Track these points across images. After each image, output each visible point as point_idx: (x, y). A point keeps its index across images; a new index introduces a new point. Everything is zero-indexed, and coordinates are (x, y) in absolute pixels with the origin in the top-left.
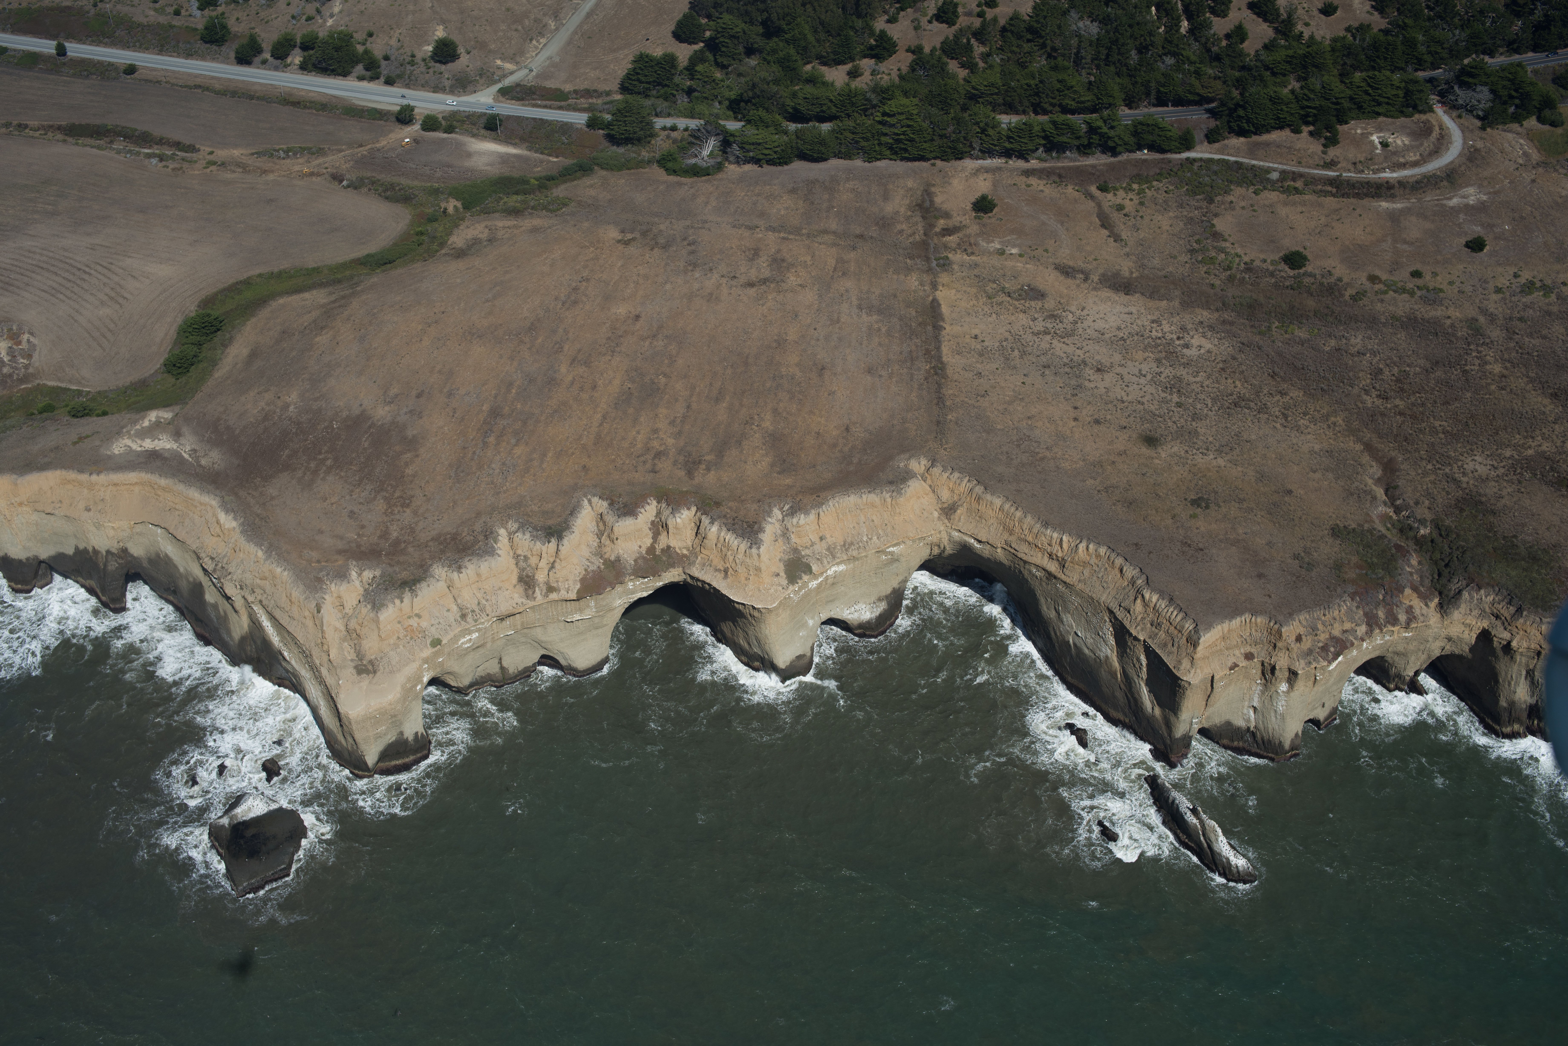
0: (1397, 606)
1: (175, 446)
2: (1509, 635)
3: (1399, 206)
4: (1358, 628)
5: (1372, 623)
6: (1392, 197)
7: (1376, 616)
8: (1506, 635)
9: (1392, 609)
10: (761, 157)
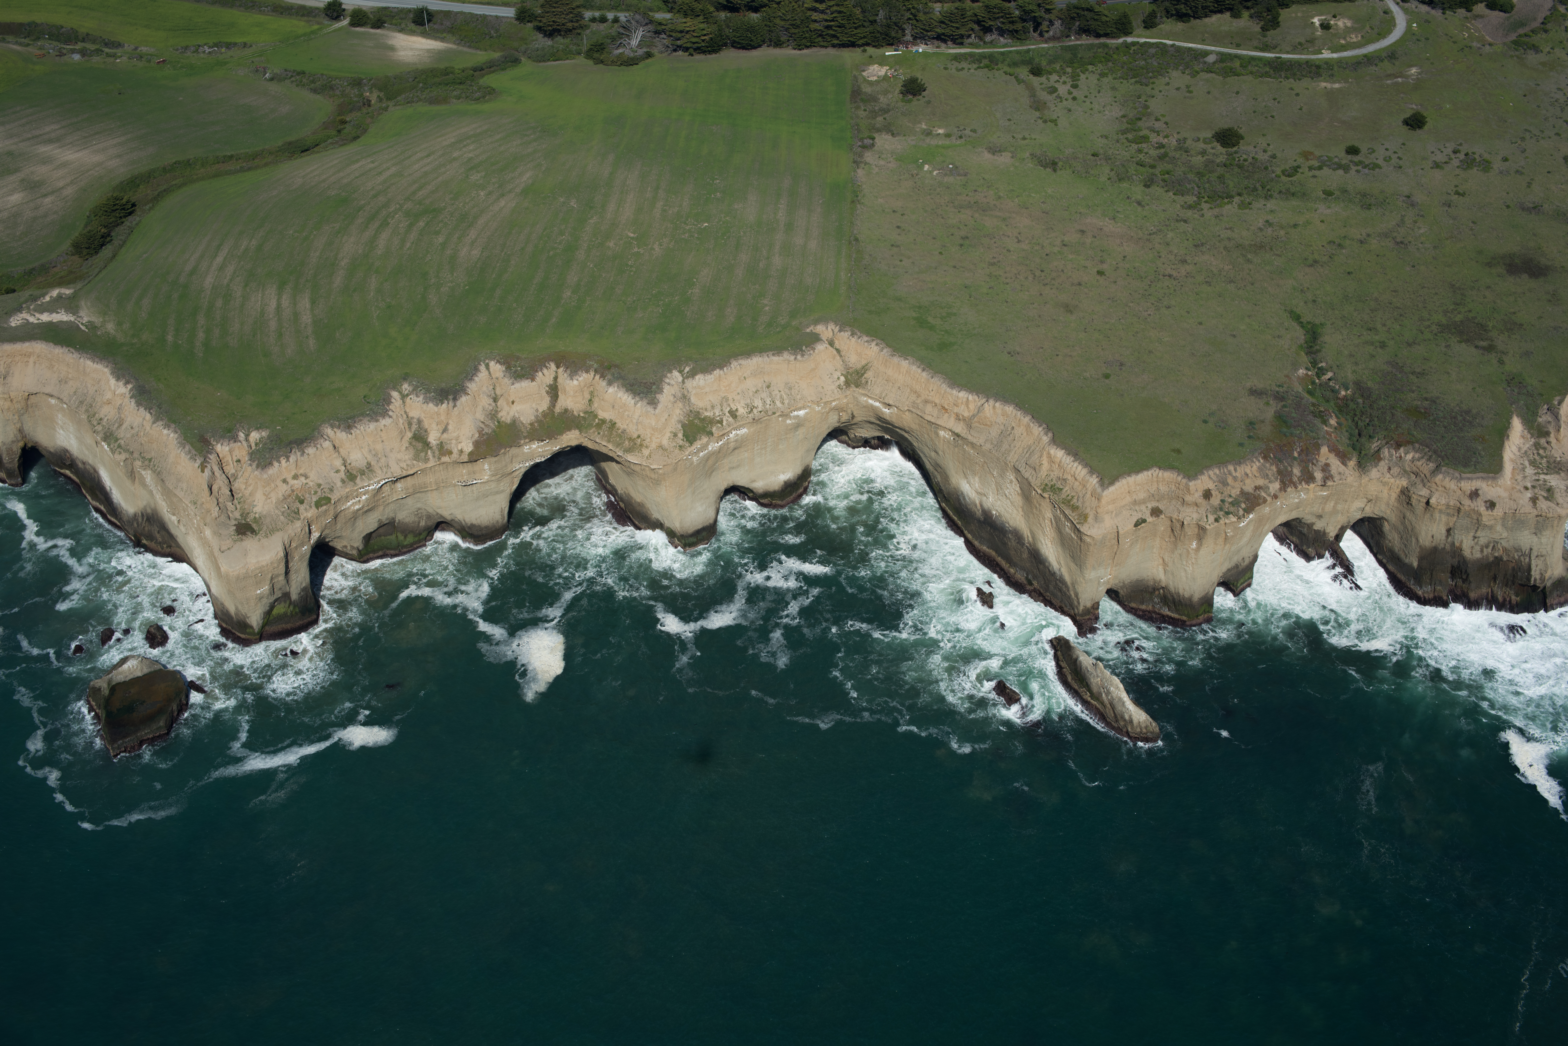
0: (1313, 464)
1: (72, 319)
2: (1429, 492)
3: (1337, 86)
4: (1271, 486)
5: (1286, 481)
6: (1331, 77)
7: (1291, 473)
8: (1424, 492)
9: (1307, 467)
10: (689, 45)
